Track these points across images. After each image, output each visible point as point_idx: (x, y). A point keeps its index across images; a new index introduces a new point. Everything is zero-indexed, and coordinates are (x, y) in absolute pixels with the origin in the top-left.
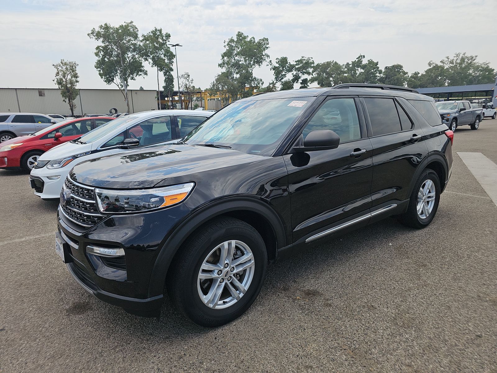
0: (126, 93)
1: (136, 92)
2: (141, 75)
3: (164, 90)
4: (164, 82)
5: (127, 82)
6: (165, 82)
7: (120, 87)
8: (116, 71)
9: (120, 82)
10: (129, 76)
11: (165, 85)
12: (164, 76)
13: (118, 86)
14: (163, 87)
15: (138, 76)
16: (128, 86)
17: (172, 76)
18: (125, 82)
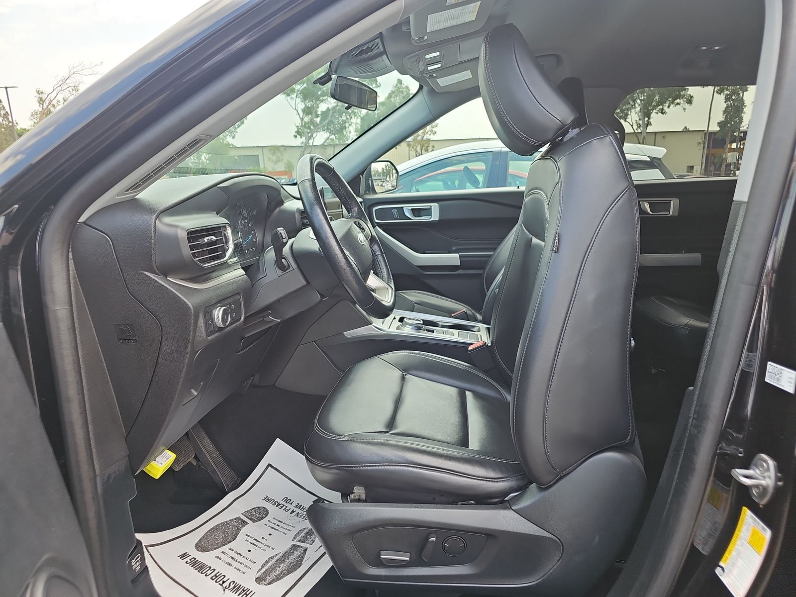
0: (644, 137)
1: (664, 135)
2: (678, 104)
3: (719, 129)
4: (722, 113)
5: (649, 118)
6: (724, 113)
7: (635, 127)
8: (634, 101)
9: (638, 119)
10: (654, 107)
11: (723, 119)
12: (725, 102)
13: (632, 126)
14: (718, 123)
15: (672, 106)
16: (651, 124)
17: (742, 101)
18: (646, 119)
